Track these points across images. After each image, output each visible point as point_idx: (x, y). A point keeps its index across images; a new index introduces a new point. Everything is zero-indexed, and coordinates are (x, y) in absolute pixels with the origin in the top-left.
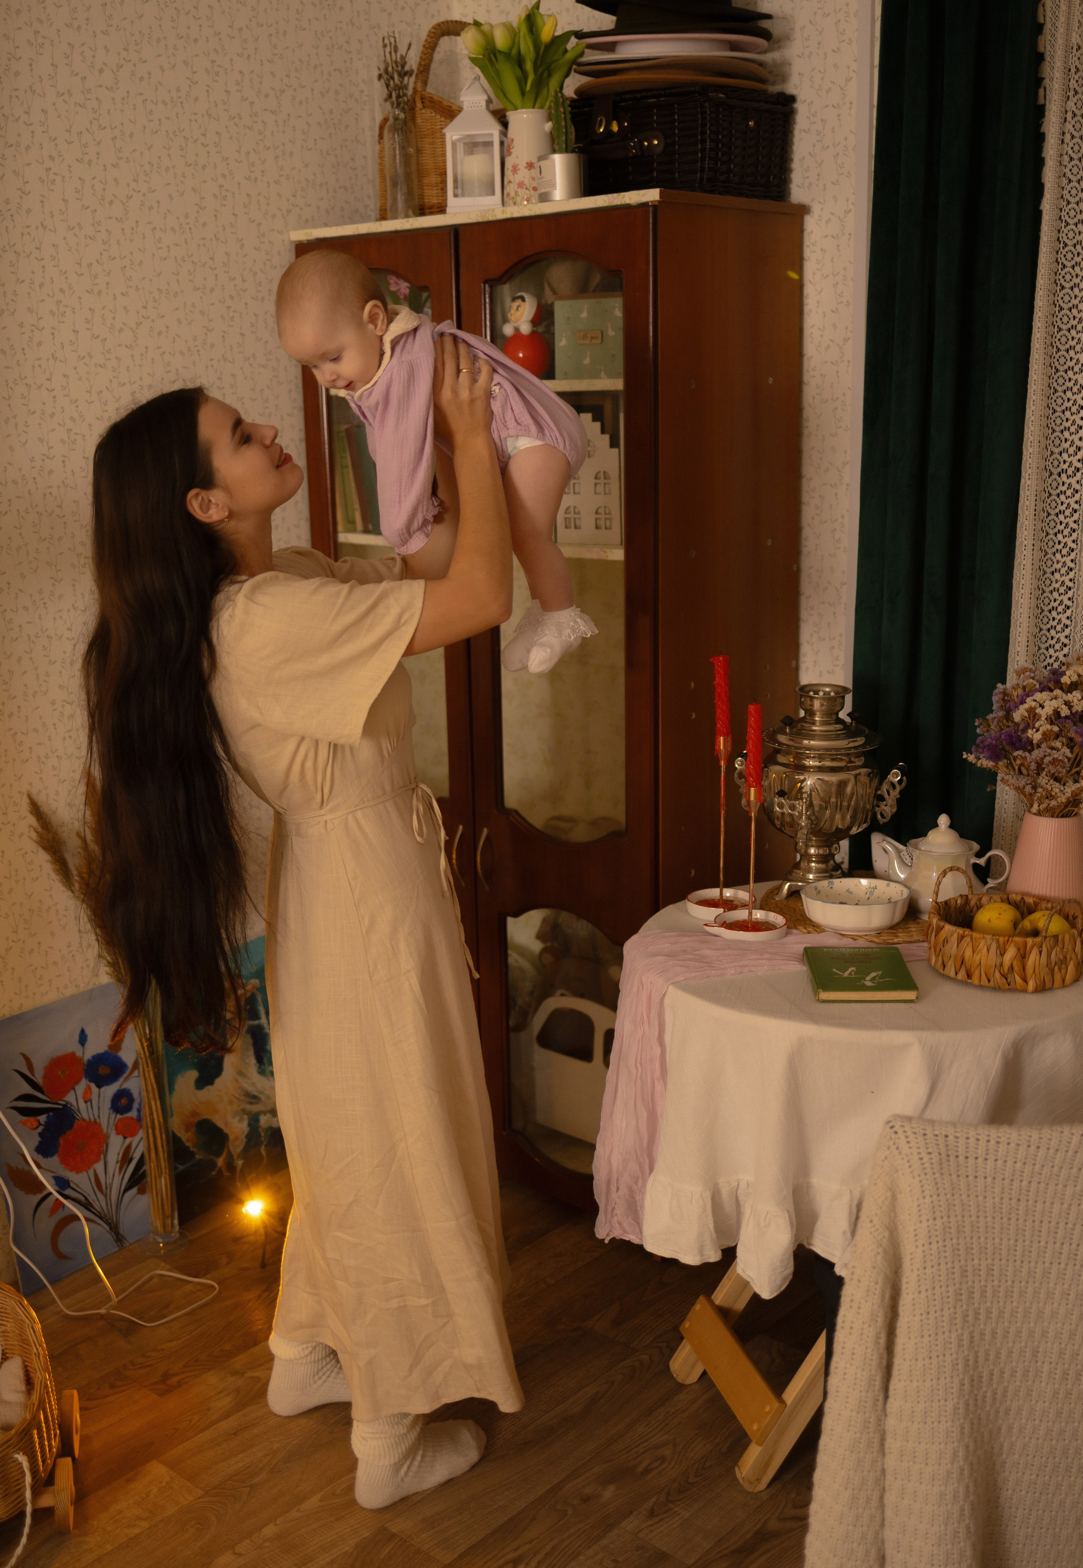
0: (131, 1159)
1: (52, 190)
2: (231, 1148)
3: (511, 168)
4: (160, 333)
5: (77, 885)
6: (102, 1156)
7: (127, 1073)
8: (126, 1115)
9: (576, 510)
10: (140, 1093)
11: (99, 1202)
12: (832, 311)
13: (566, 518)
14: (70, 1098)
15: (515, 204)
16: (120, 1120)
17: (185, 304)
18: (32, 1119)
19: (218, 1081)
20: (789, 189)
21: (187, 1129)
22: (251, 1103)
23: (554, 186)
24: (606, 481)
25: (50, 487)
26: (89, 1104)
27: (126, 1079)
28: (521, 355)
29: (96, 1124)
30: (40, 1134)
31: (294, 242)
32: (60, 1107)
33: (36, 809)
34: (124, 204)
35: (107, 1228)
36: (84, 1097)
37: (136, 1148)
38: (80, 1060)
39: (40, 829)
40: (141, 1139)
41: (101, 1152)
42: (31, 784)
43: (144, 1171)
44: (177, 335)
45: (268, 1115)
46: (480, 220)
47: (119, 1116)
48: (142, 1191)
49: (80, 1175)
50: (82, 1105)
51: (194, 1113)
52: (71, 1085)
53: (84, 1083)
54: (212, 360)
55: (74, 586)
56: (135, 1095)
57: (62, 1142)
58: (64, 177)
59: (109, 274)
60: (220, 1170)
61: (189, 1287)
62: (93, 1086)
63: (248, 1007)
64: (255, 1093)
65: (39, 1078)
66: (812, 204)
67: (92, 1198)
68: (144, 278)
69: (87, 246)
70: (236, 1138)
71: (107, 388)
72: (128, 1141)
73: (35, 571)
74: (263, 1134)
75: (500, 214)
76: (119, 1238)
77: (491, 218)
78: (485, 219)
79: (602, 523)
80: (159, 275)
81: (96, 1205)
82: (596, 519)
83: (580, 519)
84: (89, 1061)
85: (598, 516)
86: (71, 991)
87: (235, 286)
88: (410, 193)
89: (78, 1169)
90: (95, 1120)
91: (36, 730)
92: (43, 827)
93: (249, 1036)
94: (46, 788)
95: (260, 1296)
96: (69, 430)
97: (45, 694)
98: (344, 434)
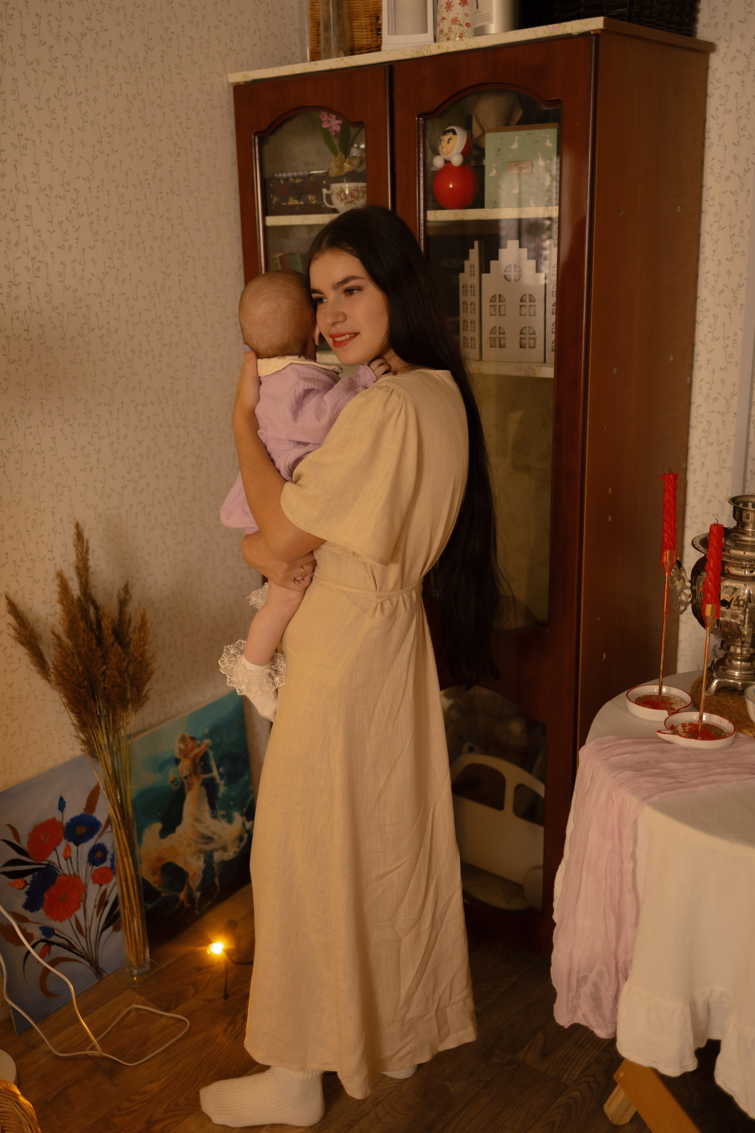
0: (107, 903)
1: (11, 25)
2: (191, 883)
3: (444, 5)
4: (114, 167)
5: (53, 678)
6: (82, 904)
7: (101, 829)
8: (100, 866)
9: (502, 331)
10: (113, 844)
11: (80, 943)
12: (734, 144)
13: (491, 338)
14: (52, 858)
15: (448, 39)
16: (96, 871)
17: (136, 139)
18: (19, 881)
19: (179, 830)
20: (696, 29)
21: (154, 874)
22: (206, 843)
23: (489, 19)
24: (531, 304)
25: (17, 312)
26: (69, 860)
27: (101, 835)
28: (451, 186)
29: (76, 877)
30: (27, 893)
31: (233, 83)
32: (44, 866)
33: (13, 609)
34: (78, 42)
35: (88, 964)
36: (64, 856)
37: (111, 892)
38: (60, 824)
39: (17, 626)
40: (115, 884)
41: (81, 900)
42: (8, 586)
43: (119, 911)
44: (130, 169)
45: (221, 851)
46: (415, 56)
47: (95, 868)
48: (116, 929)
49: (63, 922)
50: (63, 862)
51: (159, 859)
52: (53, 846)
53: (64, 843)
54: (161, 193)
55: (41, 404)
56: (109, 847)
57: (46, 897)
58: (21, 12)
59: (66, 109)
60: (182, 903)
61: (163, 1020)
62: (72, 845)
63: (202, 764)
64: (210, 835)
65: (24, 844)
66: (717, 43)
67: (74, 941)
68: (98, 114)
69: (45, 81)
70: (195, 874)
71: (67, 218)
72: (103, 887)
73: (6, 391)
74: (216, 868)
75: (435, 50)
76: (98, 971)
77: (426, 53)
78: (420, 55)
79: (526, 342)
80: (112, 112)
81: (79, 947)
82: (521, 338)
83: (504, 338)
84: (68, 824)
85: (522, 336)
86: (50, 764)
87: (181, 124)
88: (341, 35)
89: (61, 919)
90: (75, 874)
91: (11, 537)
92: (20, 625)
93: (203, 789)
94: (22, 589)
95: (225, 1030)
96: (33, 259)
97: (18, 504)
98: (278, 261)
